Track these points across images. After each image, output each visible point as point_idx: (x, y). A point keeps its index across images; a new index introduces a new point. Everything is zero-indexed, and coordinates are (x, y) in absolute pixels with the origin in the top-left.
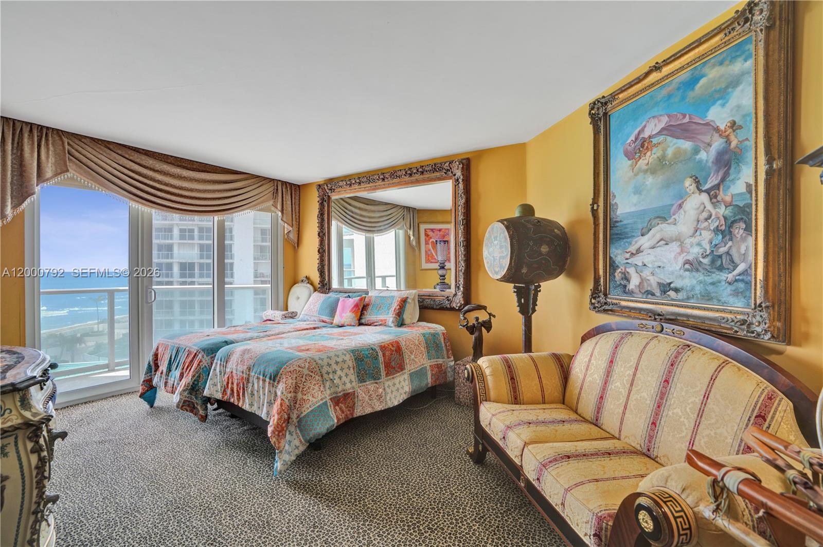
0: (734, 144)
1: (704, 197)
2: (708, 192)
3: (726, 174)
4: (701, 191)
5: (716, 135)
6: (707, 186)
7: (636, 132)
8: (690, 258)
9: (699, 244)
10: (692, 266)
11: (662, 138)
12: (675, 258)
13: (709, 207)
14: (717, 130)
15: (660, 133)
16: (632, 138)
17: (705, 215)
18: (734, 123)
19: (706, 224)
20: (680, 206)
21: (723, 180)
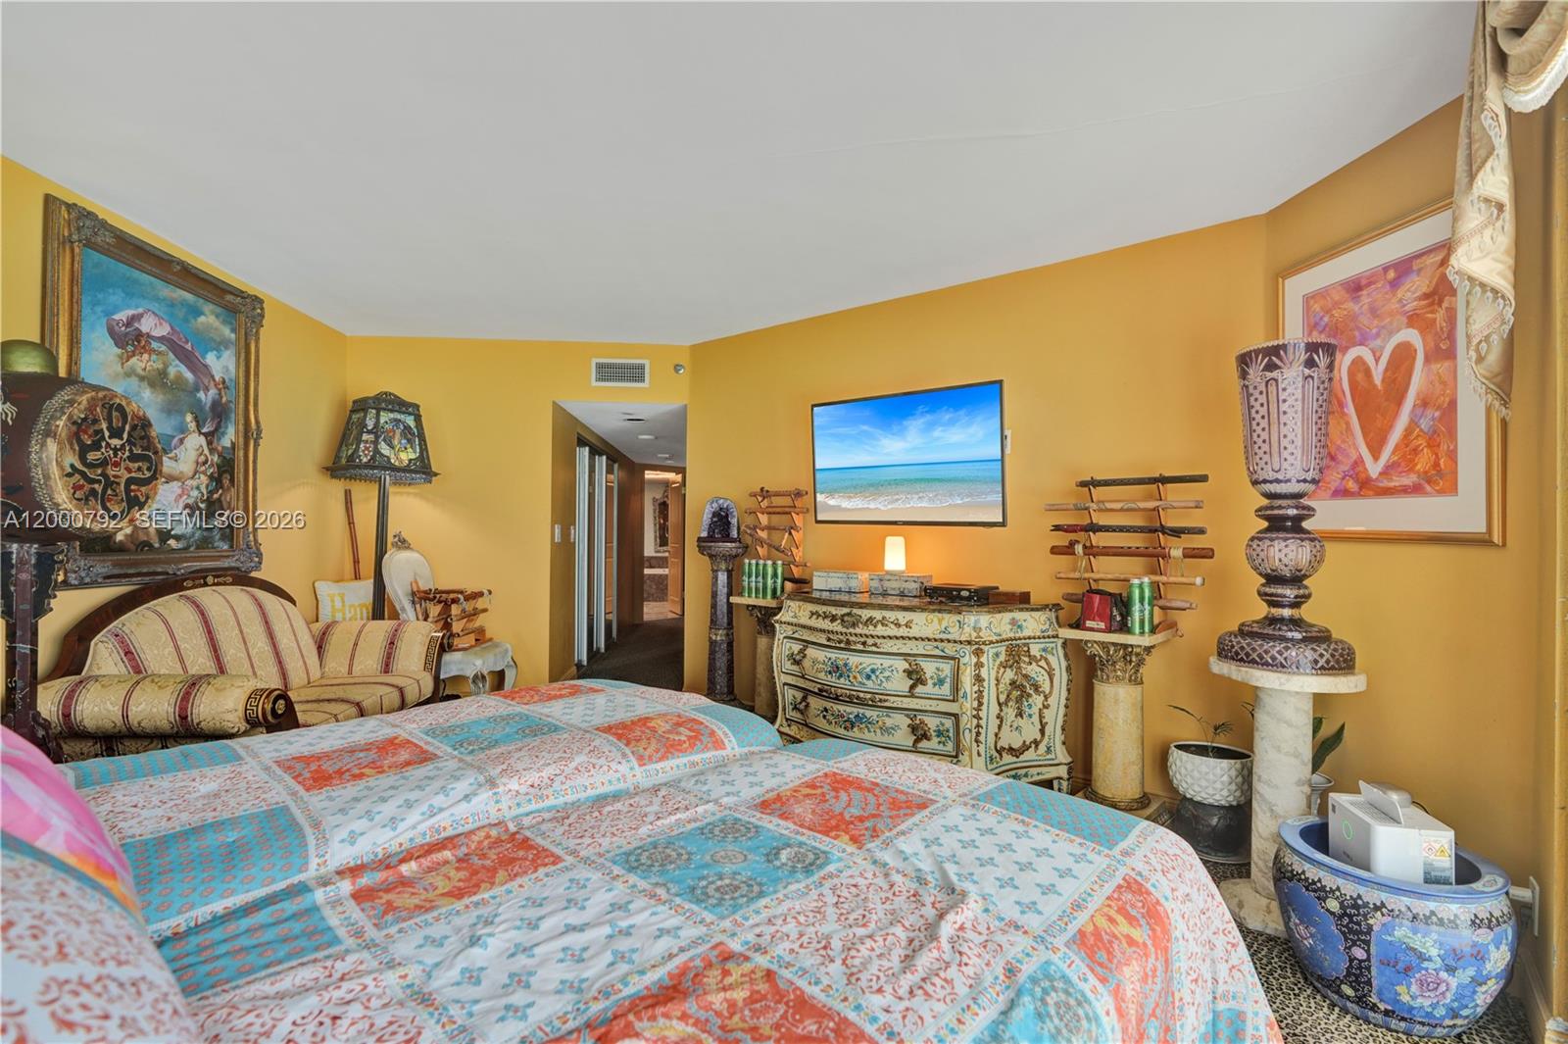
0: (224, 400)
1: (202, 440)
2: (206, 435)
3: (219, 423)
4: (200, 433)
5: (212, 383)
6: (204, 430)
7: (131, 312)
8: (190, 501)
9: (198, 488)
10: (192, 509)
11: (163, 348)
12: (176, 500)
13: (206, 452)
14: (213, 377)
15: (161, 339)
16: (122, 316)
17: (202, 458)
18: (224, 382)
19: (203, 468)
20: (181, 441)
21: (216, 430)
